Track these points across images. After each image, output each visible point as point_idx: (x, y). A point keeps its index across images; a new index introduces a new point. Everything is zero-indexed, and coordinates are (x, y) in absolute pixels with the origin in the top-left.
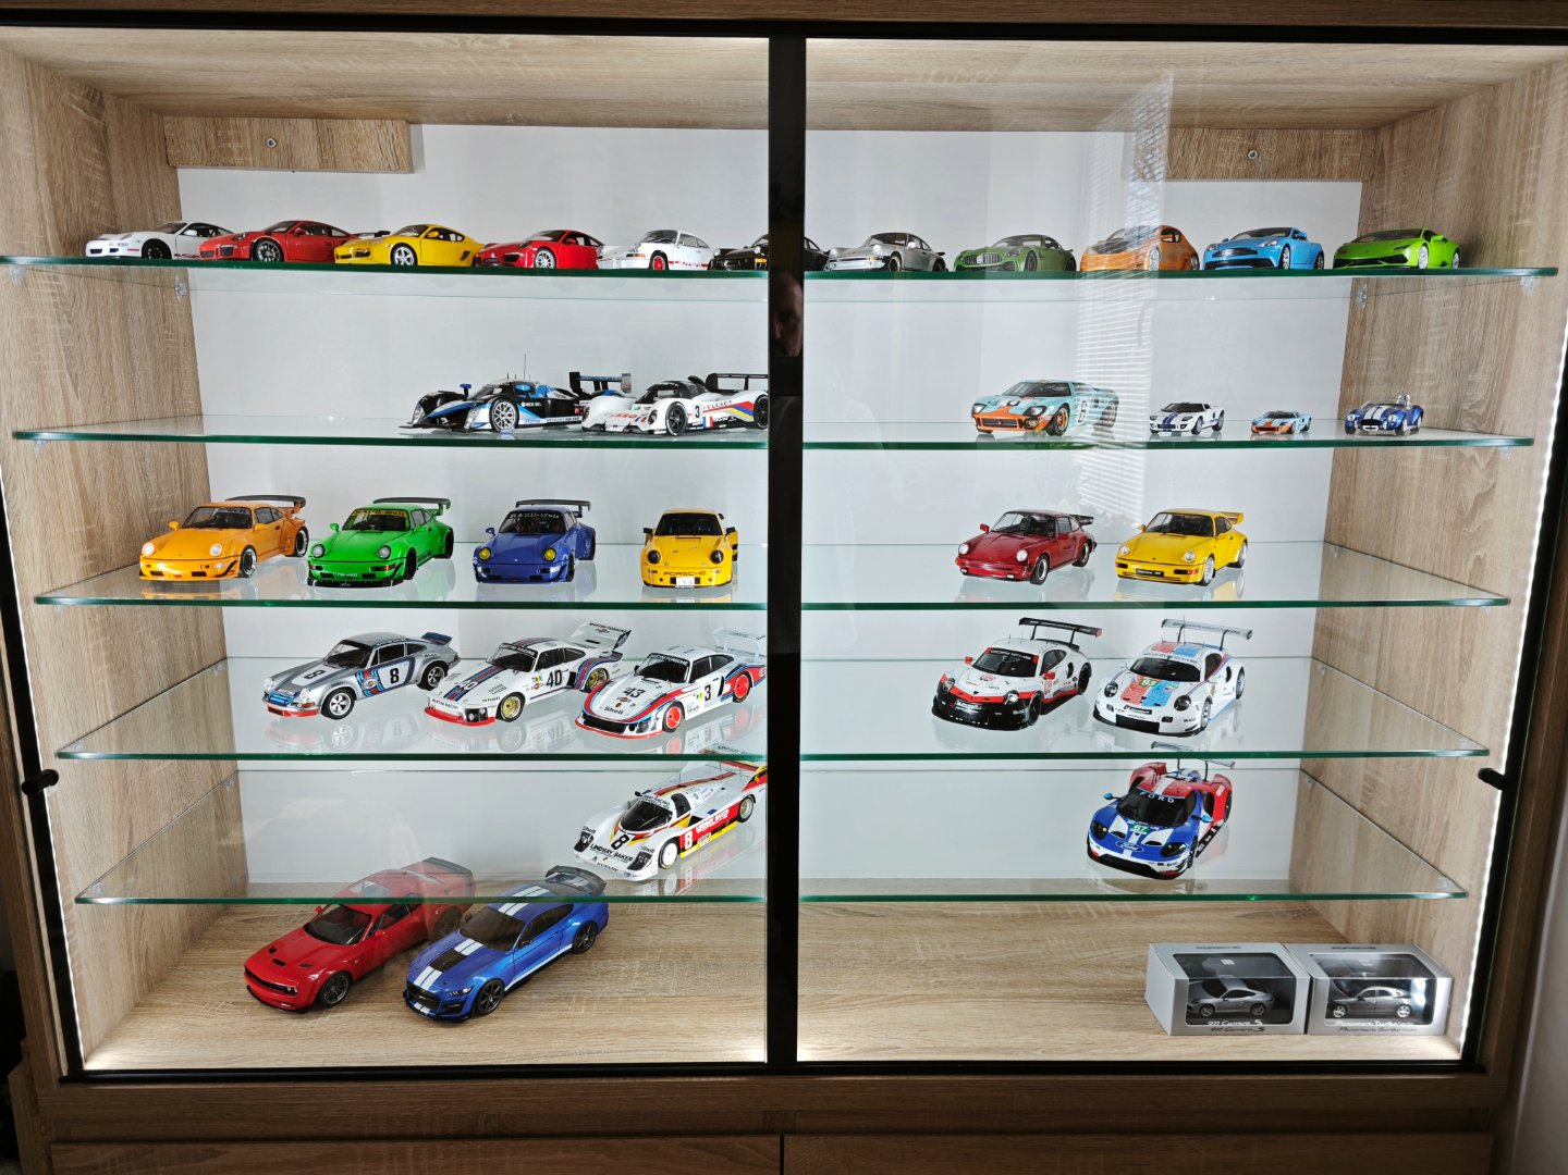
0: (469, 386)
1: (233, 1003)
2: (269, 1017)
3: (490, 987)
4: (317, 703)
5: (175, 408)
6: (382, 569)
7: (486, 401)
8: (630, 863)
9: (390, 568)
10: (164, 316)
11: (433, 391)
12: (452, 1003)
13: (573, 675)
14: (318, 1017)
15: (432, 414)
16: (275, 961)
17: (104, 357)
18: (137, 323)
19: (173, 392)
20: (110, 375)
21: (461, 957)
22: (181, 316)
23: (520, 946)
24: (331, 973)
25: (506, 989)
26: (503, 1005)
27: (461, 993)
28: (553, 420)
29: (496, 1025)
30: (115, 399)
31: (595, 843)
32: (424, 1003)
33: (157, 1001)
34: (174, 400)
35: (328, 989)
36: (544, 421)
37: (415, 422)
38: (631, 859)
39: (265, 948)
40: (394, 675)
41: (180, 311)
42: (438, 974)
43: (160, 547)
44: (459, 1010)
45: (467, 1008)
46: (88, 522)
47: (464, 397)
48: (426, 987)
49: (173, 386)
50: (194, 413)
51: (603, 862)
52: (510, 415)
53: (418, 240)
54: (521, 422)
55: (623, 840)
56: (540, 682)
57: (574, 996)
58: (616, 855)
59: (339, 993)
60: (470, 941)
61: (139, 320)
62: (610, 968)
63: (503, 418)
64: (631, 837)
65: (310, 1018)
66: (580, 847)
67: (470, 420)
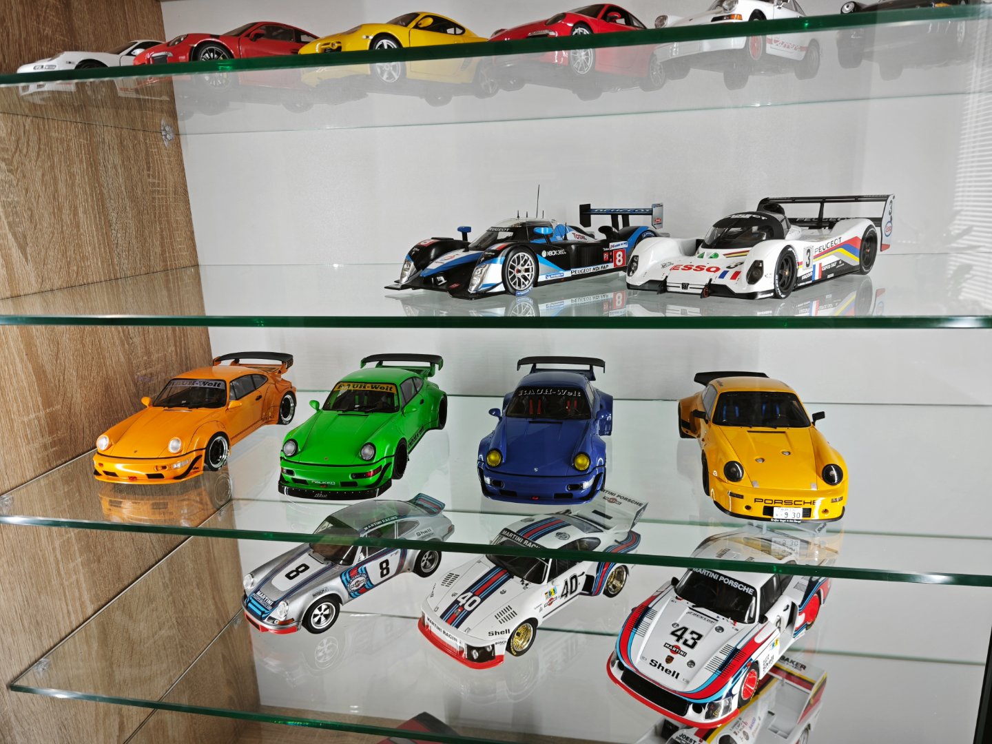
0: (469, 229)
4: (296, 618)
5: (165, 261)
6: (366, 475)
7: (497, 253)
9: (375, 472)
10: (148, 163)
11: (425, 238)
13: (590, 579)
15: (424, 273)
17: (66, 211)
18: (111, 172)
19: (162, 245)
20: (75, 231)
22: (170, 163)
28: (579, 271)
30: (84, 258)
34: (163, 252)
36: (567, 274)
37: (404, 281)
40: (384, 568)
41: (169, 157)
43: (115, 440)
46: (48, 403)
47: (464, 245)
49: (162, 238)
50: (188, 263)
52: (527, 270)
53: (406, 30)
54: (542, 278)
61: (115, 167)
63: (519, 275)
67: (476, 281)
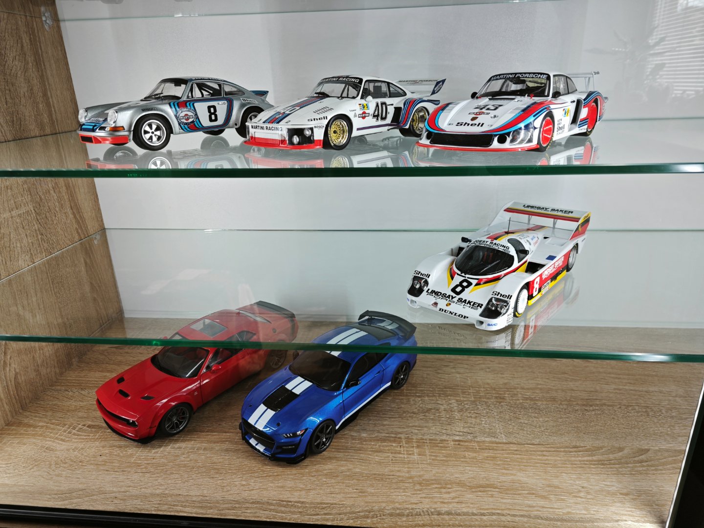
1: (89, 426)
2: (117, 443)
3: (323, 428)
4: (126, 128)
8: (480, 310)
12: (286, 444)
13: (398, 110)
14: (160, 446)
16: (121, 392)
21: (292, 395)
23: (348, 386)
24: (173, 404)
25: (337, 427)
26: (335, 442)
27: (295, 435)
29: (329, 466)
31: (431, 287)
32: (260, 441)
33: (26, 421)
35: (170, 420)
38: (480, 305)
39: (113, 379)
40: (212, 112)
42: (270, 413)
44: (294, 451)
45: (301, 450)
48: (260, 426)
51: (445, 308)
55: (464, 286)
56: (367, 111)
57: (402, 436)
58: (460, 300)
59: (181, 423)
60: (299, 379)
62: (429, 407)
64: (474, 282)
65: (153, 447)
66: (415, 291)
